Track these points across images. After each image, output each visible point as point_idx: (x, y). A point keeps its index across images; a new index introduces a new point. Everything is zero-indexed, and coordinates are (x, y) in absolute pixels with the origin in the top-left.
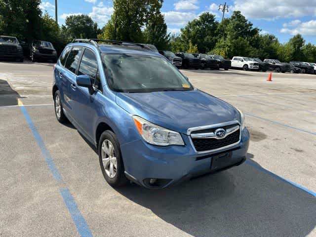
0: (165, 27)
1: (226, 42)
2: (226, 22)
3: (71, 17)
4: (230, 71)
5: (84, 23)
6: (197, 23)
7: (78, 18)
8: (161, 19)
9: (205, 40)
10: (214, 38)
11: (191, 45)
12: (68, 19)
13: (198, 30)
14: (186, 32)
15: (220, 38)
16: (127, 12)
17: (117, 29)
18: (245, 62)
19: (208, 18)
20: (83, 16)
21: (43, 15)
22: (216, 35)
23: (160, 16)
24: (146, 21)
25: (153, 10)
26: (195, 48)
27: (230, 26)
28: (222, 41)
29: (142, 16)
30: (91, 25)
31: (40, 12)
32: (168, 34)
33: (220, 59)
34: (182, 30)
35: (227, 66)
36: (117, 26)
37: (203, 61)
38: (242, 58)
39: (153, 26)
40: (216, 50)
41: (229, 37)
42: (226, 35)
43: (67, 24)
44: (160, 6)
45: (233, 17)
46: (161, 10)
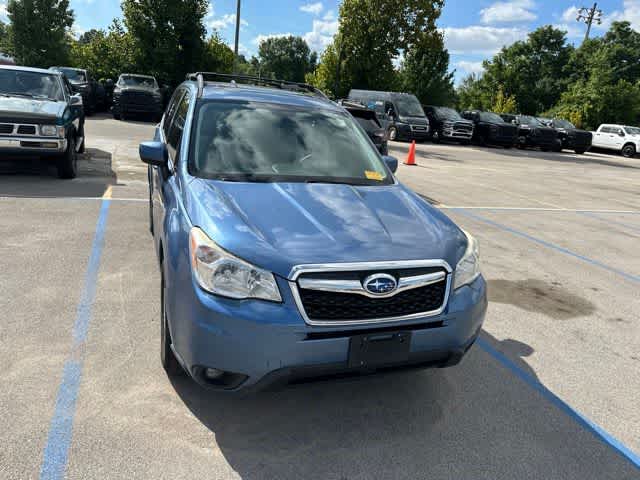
0: (445, 57)
1: (587, 90)
2: (591, 46)
3: (269, 41)
4: (588, 155)
5: (292, 53)
6: (520, 50)
7: (282, 43)
8: (437, 41)
9: (538, 86)
10: (559, 82)
11: (500, 95)
12: (264, 44)
13: (523, 65)
14: (496, 69)
15: (574, 81)
16: (365, 27)
17: (343, 63)
18: (629, 138)
19: (548, 39)
20: (291, 39)
22: (566, 75)
23: (436, 34)
24: (403, 45)
25: (419, 21)
26: (511, 102)
27: (600, 56)
28: (577, 89)
29: (397, 34)
30: (304, 57)
31: (202, 31)
32: (449, 71)
33: (566, 127)
34: (485, 64)
35: (580, 143)
36: (343, 55)
37: (524, 132)
38: (622, 127)
39: (418, 57)
40: (561, 109)
41: (594, 79)
42: (587, 75)
43: (261, 55)
44: (436, 15)
45: (611, 36)
46: (437, 22)
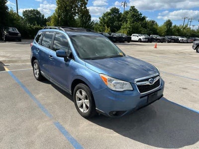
0: (90, 17)
1: (127, 25)
2: (127, 13)
3: (26, 11)
4: (131, 43)
5: (35, 15)
6: (109, 14)
7: (31, 11)
8: (87, 11)
9: (115, 24)
10: (120, 23)
11: (106, 28)
12: (24, 12)
13: (110, 18)
14: (103, 19)
15: (123, 22)
16: (65, 8)
17: (60, 19)
18: (140, 37)
19: (115, 11)
20: (34, 10)
21: (9, 10)
22: (121, 21)
23: (87, 9)
24: (77, 13)
25: (81, 6)
26: (109, 29)
27: (129, 15)
28: (125, 25)
29: (75, 10)
30: (40, 16)
31: (7, 8)
32: (92, 21)
33: (125, 35)
34: (100, 18)
35: (129, 40)
36: (59, 16)
37: (115, 38)
38: (137, 35)
39: (82, 16)
40: (122, 30)
41: (129, 22)
42: (127, 21)
43: (23, 16)
44: (86, 4)
45: (131, 10)
46: (87, 6)
